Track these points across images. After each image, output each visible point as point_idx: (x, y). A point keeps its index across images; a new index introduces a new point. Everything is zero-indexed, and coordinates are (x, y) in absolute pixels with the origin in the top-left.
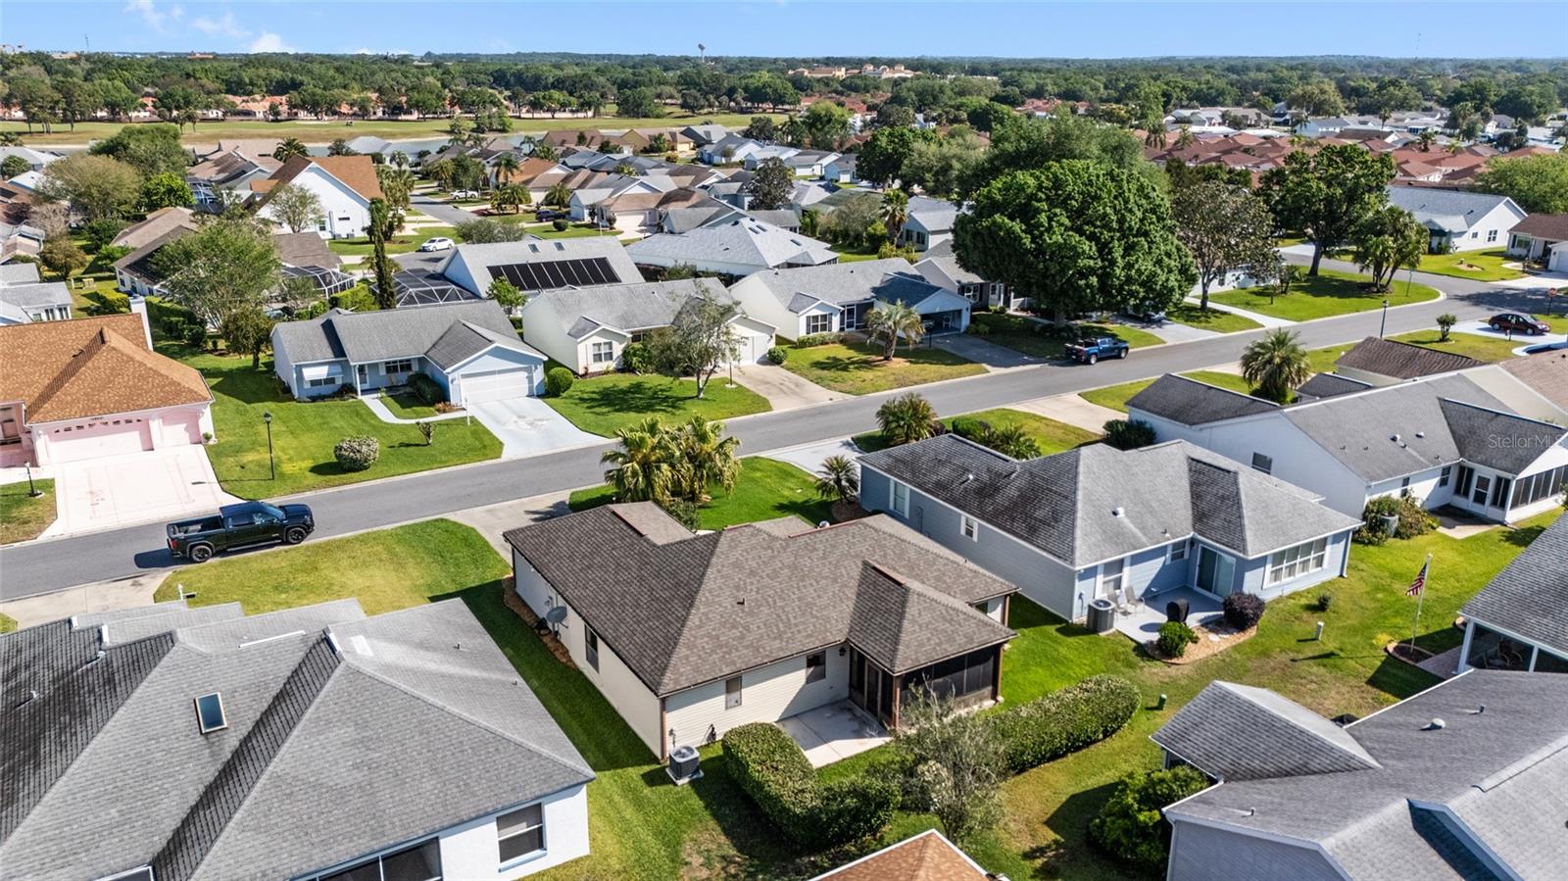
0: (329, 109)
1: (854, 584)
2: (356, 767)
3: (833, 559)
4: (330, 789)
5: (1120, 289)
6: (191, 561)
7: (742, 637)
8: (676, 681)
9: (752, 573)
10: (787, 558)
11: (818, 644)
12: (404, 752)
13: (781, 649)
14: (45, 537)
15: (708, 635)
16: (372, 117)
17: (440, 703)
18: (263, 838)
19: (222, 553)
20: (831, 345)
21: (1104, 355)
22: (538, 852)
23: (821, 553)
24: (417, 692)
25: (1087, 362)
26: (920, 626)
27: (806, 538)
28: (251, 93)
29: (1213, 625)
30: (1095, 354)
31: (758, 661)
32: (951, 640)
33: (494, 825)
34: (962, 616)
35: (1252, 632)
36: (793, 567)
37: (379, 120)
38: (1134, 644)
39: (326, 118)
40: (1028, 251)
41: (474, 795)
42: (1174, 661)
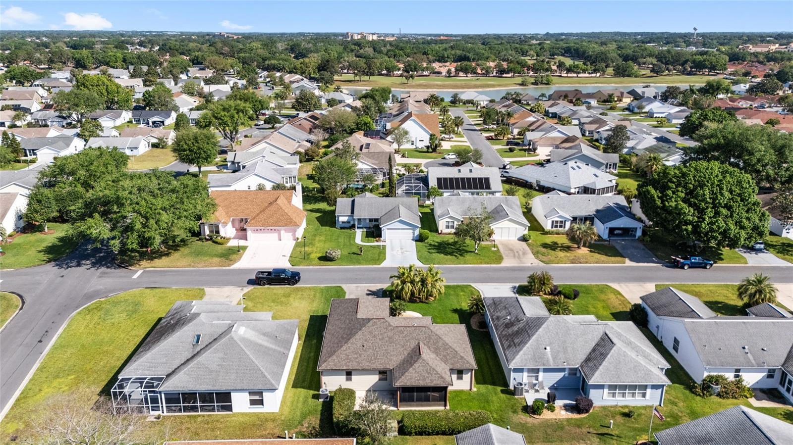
0: (472, 71)
1: (409, 349)
2: (218, 365)
3: (407, 339)
4: (209, 370)
5: (706, 234)
6: (260, 285)
7: (356, 358)
8: (326, 367)
9: (374, 336)
10: (390, 334)
11: (382, 368)
12: (232, 365)
13: (368, 366)
14: (232, 267)
15: (346, 354)
16: (491, 75)
17: (248, 353)
18: (188, 377)
19: (270, 284)
20: (561, 235)
21: (693, 265)
22: (261, 406)
23: (404, 335)
24: (244, 349)
25: (682, 268)
26: (416, 371)
27: (402, 328)
28: (446, 62)
29: (567, 408)
30: (688, 264)
31: (357, 368)
32: (424, 379)
33: (248, 394)
34: (435, 372)
35: (583, 416)
36: (390, 338)
37: (494, 76)
38: (525, 404)
39: (470, 75)
40: (658, 207)
41: (243, 383)
42: (535, 416)
